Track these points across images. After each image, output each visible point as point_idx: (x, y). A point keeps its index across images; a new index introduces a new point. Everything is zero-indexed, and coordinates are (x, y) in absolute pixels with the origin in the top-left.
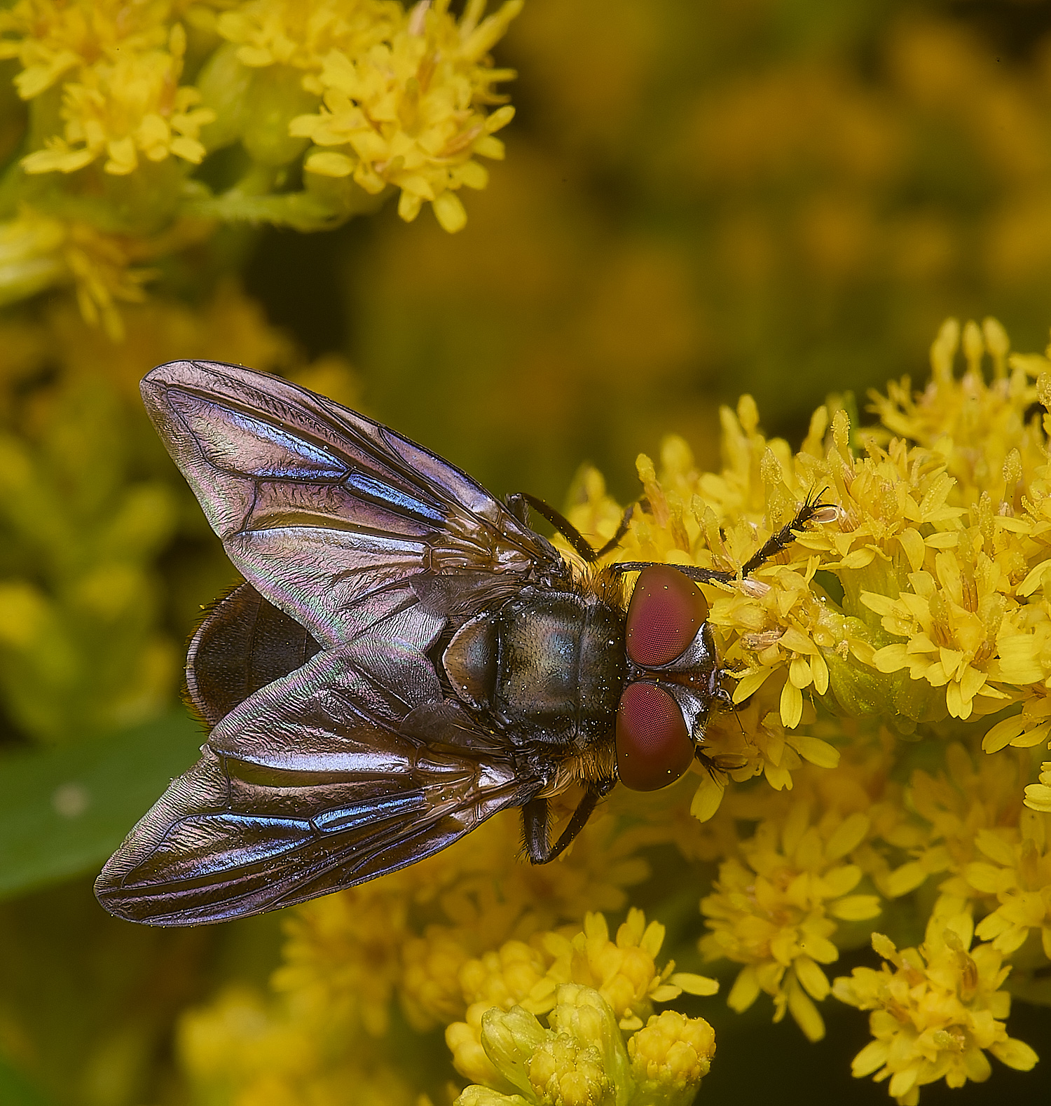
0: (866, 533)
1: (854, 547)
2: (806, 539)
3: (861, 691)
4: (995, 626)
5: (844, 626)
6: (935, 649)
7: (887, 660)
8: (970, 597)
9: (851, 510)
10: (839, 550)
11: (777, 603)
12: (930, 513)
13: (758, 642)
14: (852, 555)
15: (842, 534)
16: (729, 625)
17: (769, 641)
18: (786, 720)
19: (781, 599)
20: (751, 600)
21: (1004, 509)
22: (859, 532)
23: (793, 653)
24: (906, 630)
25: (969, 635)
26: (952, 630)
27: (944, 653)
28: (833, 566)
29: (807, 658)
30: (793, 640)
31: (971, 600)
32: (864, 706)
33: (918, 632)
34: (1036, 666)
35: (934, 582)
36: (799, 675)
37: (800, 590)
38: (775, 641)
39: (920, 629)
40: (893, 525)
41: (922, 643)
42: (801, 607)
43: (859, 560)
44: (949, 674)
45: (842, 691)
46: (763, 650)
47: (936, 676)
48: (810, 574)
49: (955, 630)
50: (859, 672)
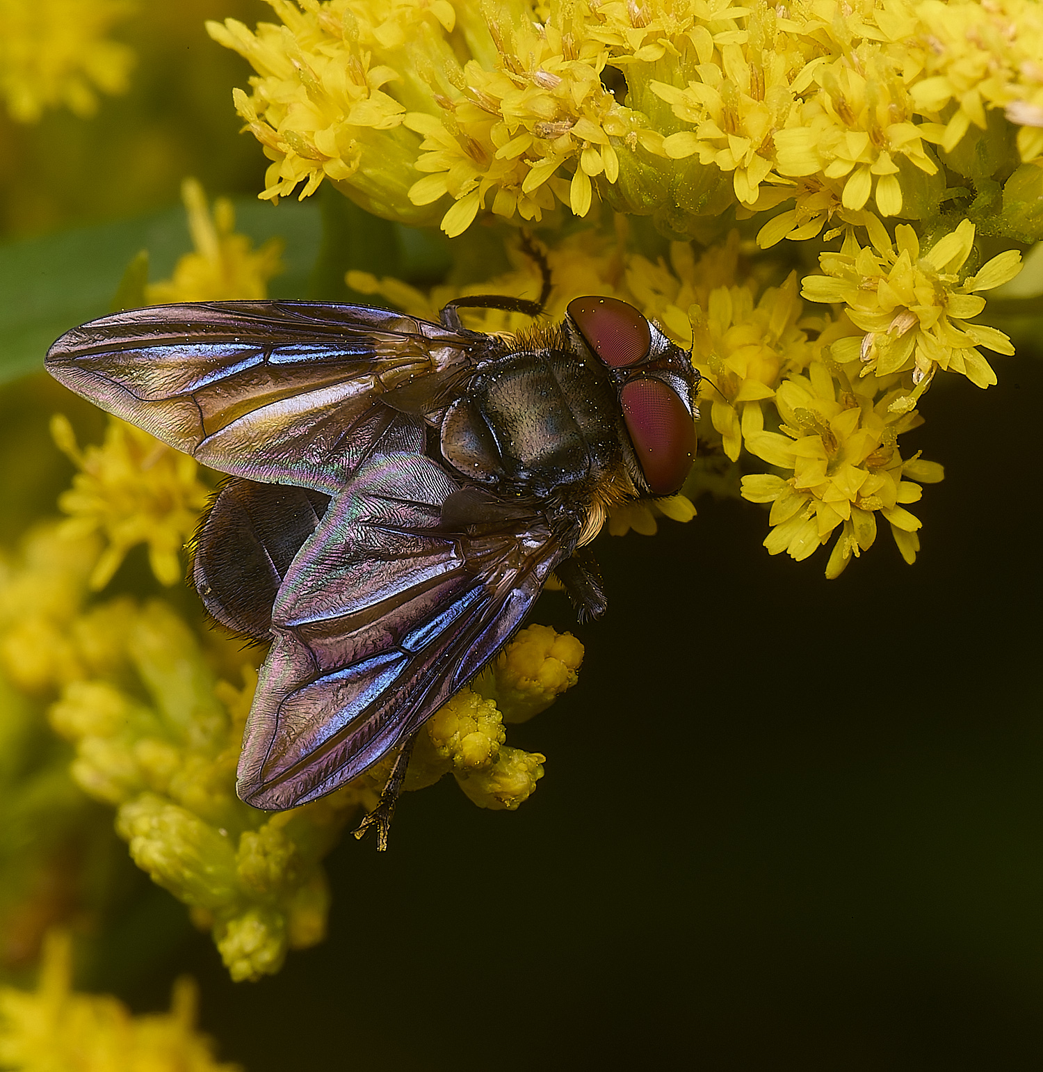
0: (659, 28)
1: (645, 43)
2: (599, 33)
3: (645, 184)
4: (785, 112)
5: (632, 119)
6: (724, 135)
7: (677, 147)
8: (758, 86)
9: (644, 7)
10: (631, 44)
11: (571, 93)
12: (716, 13)
13: (552, 130)
14: (643, 49)
15: (633, 29)
16: (520, 115)
17: (561, 130)
18: (576, 208)
19: (574, 90)
20: (543, 91)
21: (781, 12)
22: (652, 27)
23: (584, 143)
24: (694, 118)
25: (755, 123)
26: (740, 118)
27: (732, 140)
28: (625, 58)
29: (597, 147)
30: (584, 129)
31: (758, 89)
32: (647, 199)
33: (707, 119)
34: (813, 158)
35: (721, 73)
36: (590, 164)
37: (593, 81)
38: (566, 130)
39: (709, 117)
40: (684, 21)
41: (710, 130)
42: (592, 98)
43: (652, 54)
44: (738, 158)
45: (628, 184)
46: (556, 139)
47: (725, 161)
48: (600, 68)
49: (743, 118)
50: (644, 165)
